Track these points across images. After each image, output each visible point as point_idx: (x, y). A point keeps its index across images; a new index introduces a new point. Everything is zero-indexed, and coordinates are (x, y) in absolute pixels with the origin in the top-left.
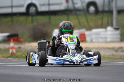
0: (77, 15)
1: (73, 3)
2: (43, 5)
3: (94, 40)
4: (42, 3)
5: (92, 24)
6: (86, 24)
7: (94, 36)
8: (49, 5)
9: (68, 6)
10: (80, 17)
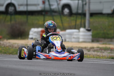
0: (53, 16)
1: (50, 5)
2: (21, 5)
3: (67, 40)
4: (21, 3)
5: (66, 25)
6: (60, 24)
7: (67, 36)
8: (27, 5)
9: (44, 7)
10: (55, 18)
